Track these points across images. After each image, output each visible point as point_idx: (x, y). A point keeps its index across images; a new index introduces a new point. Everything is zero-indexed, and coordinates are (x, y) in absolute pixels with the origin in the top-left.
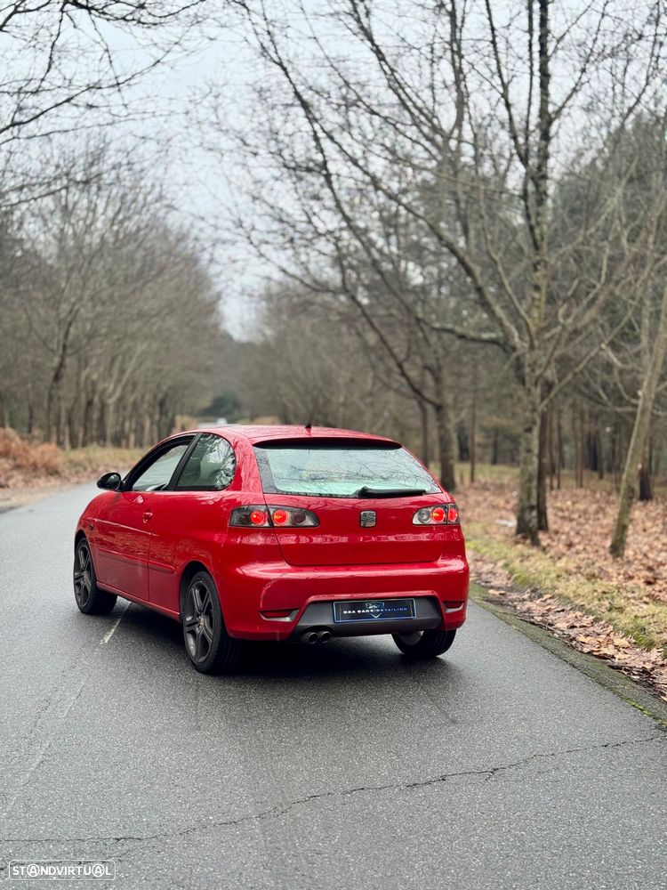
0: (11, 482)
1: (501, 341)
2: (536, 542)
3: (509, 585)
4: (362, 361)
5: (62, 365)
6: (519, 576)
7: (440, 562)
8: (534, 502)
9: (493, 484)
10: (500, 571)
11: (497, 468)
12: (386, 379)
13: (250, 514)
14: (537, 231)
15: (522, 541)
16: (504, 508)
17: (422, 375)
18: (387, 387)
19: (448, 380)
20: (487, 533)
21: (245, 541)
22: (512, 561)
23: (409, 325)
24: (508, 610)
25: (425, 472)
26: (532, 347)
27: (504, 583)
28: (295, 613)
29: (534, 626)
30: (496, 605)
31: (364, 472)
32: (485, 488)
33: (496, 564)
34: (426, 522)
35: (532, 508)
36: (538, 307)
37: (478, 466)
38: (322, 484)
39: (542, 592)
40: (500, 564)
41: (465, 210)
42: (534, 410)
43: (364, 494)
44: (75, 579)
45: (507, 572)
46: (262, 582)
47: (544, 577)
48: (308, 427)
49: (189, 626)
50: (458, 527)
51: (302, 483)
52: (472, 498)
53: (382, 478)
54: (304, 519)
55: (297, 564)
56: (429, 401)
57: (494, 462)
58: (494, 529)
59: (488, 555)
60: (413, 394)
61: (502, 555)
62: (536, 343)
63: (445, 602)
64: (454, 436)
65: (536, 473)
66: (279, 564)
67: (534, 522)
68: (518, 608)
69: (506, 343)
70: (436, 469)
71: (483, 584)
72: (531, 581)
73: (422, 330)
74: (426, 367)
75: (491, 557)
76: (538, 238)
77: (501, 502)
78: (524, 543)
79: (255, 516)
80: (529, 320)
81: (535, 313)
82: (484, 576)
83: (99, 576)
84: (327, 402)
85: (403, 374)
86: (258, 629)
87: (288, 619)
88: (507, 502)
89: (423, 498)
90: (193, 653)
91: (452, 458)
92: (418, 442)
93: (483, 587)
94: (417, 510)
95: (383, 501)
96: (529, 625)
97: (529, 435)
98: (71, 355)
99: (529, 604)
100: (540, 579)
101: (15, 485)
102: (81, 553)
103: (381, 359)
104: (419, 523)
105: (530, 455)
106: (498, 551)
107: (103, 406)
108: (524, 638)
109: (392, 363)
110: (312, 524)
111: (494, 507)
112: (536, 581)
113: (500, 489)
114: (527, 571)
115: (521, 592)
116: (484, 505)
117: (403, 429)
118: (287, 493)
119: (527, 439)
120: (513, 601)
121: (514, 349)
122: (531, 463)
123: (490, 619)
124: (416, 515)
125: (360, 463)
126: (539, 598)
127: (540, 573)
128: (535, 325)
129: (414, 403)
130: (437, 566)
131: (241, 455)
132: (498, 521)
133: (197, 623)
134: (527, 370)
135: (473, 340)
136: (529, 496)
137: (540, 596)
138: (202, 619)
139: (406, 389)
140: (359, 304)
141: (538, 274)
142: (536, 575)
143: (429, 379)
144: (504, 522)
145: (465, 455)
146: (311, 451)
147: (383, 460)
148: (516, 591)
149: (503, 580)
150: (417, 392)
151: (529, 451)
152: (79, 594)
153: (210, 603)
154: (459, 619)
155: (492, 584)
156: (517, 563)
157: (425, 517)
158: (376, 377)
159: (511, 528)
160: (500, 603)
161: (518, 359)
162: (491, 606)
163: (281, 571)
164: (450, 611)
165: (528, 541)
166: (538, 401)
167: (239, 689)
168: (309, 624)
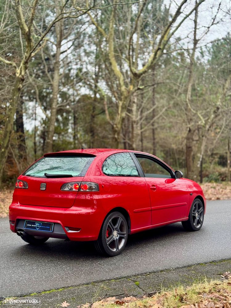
168: (18, 228)
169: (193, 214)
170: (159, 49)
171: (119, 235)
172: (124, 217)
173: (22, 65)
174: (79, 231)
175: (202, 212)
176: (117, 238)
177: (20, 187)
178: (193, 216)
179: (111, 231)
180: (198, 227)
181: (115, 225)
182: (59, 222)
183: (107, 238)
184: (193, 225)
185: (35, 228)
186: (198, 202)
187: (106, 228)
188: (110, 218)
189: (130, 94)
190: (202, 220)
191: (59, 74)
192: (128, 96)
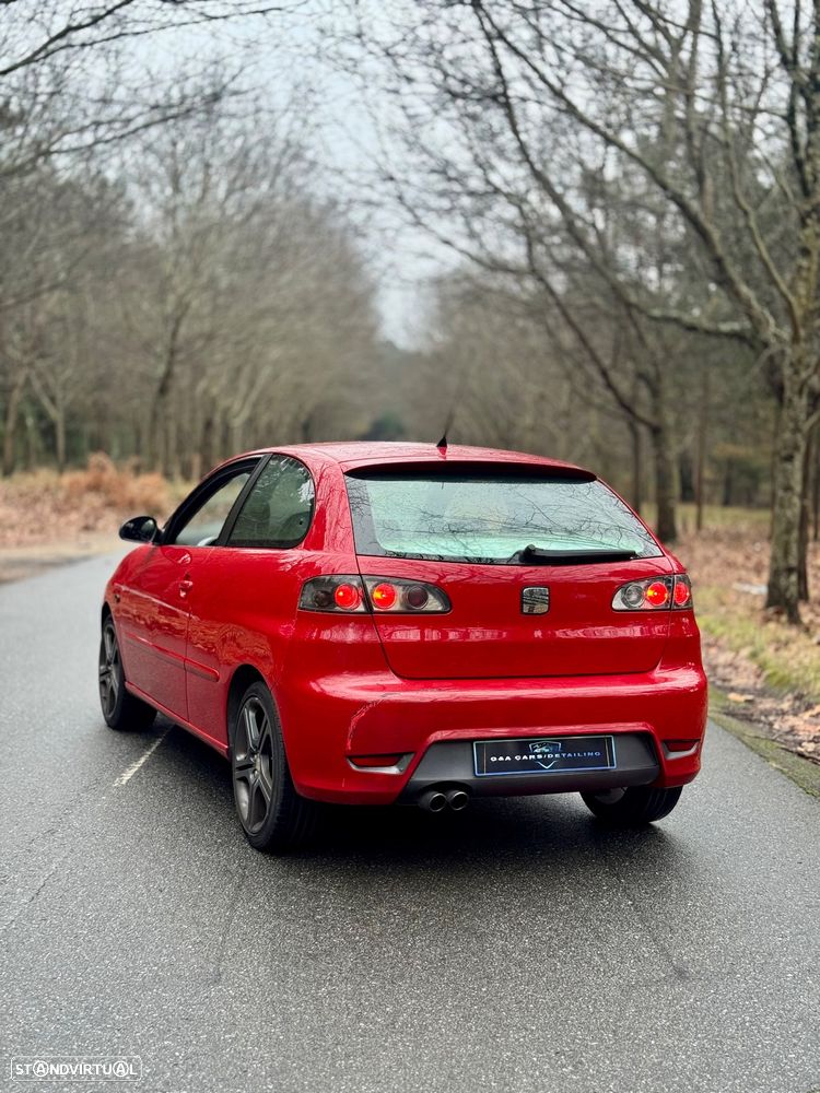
0: (100, 524)
1: (748, 335)
2: (794, 619)
3: (758, 686)
4: (554, 369)
5: (168, 375)
6: (774, 674)
7: (658, 673)
8: (793, 562)
9: (727, 532)
10: (744, 663)
11: (732, 512)
12: (584, 392)
13: (333, 591)
14: (808, 168)
15: (775, 617)
16: (743, 566)
17: (635, 387)
18: (588, 404)
19: (670, 393)
20: (723, 604)
21: (326, 635)
22: (762, 650)
23: (617, 318)
24: (759, 730)
25: (635, 521)
26: (795, 339)
27: (751, 682)
28: (407, 760)
29: (803, 761)
30: (741, 720)
31: (538, 520)
32: (716, 538)
33: (737, 652)
34: (636, 606)
35: (790, 570)
36: (806, 280)
37: (706, 509)
38: (470, 540)
39: (812, 700)
40: (745, 652)
41: (700, 150)
42: (797, 430)
43: (530, 557)
44: (101, 675)
45: (755, 666)
46: (349, 706)
47: (812, 675)
48: (442, 444)
49: (241, 768)
50: (690, 614)
51: (433, 539)
52: (700, 552)
53: (566, 530)
54: (424, 599)
55: (412, 678)
56: (643, 421)
57: (727, 503)
58: (732, 597)
59: (725, 638)
60: (621, 412)
61: (747, 639)
62: (802, 333)
63: (666, 742)
64: (675, 472)
65: (797, 520)
66: (380, 677)
67: (793, 590)
68: (776, 726)
69: (754, 337)
70: (650, 513)
71: (719, 683)
72: (794, 682)
73: (635, 325)
74: (641, 376)
75: (730, 641)
76: (809, 178)
77: (739, 558)
78: (778, 621)
79: (341, 594)
80: (792, 299)
81: (802, 290)
82: (720, 671)
83: (129, 674)
84: (511, 425)
85: (610, 386)
86: (343, 786)
87: (394, 770)
88: (748, 558)
89: (632, 565)
90: (246, 816)
91: (671, 498)
92: (626, 477)
93: (719, 688)
94: (622, 585)
95: (566, 569)
96: (796, 758)
97: (788, 466)
98: (182, 362)
99: (792, 720)
100: (807, 679)
101: (105, 529)
102: (108, 637)
103: (580, 366)
104: (624, 607)
105: (789, 494)
106: (740, 632)
107: (227, 429)
108: (793, 789)
109: (593, 370)
110: (440, 608)
111: (730, 565)
112: (801, 683)
113: (736, 539)
114: (786, 665)
115: (779, 698)
116: (716, 562)
117: (607, 459)
118: (399, 556)
119: (785, 471)
120: (767, 713)
121: (766, 345)
122: (791, 505)
123: (734, 750)
124: (619, 594)
125: (534, 506)
126: (807, 709)
127: (806, 669)
128: (801, 306)
129: (622, 425)
130: (653, 682)
131: (328, 490)
132: (737, 586)
133: (250, 766)
134: (787, 371)
135: (708, 333)
136: (786, 553)
137: (809, 707)
138: (258, 760)
139: (613, 406)
140: (551, 292)
141: (808, 232)
142: (801, 672)
143: (644, 393)
144: (746, 588)
145: (689, 494)
146: (448, 485)
147: (568, 501)
148: (770, 696)
149: (748, 677)
150: (627, 407)
151: (788, 488)
152: (105, 698)
153: (268, 736)
154: (689, 769)
155: (733, 684)
156: (769, 653)
157: (634, 597)
158: (574, 391)
159: (755, 597)
160: (748, 719)
161: (771, 358)
162: (734, 723)
163: (383, 688)
164: (674, 756)
165: (784, 618)
166: (803, 416)
167: (311, 887)
174: (692, 751)
185: (533, 765)
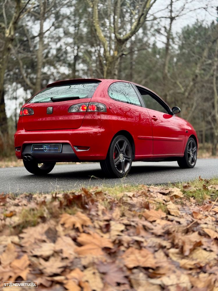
87: (20, 151)
164: (79, 150)
168: (25, 153)
169: (188, 151)
170: (143, 14)
171: (124, 158)
172: (128, 141)
173: (11, 25)
174: (88, 150)
175: (196, 151)
176: (123, 161)
177: (25, 115)
178: (188, 153)
179: (118, 153)
180: (193, 165)
181: (121, 147)
182: (68, 141)
183: (115, 159)
184: (188, 162)
185: (42, 150)
186: (192, 141)
187: (113, 148)
188: (117, 140)
189: (115, 59)
190: (195, 159)
191: (43, 45)
192: (113, 61)
